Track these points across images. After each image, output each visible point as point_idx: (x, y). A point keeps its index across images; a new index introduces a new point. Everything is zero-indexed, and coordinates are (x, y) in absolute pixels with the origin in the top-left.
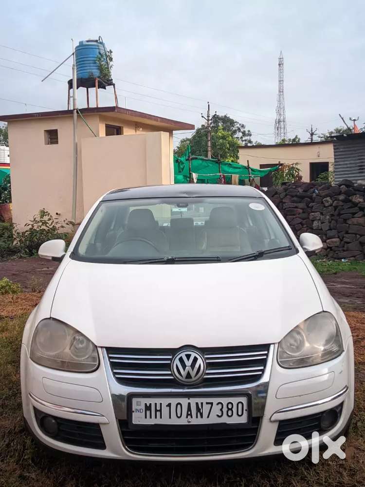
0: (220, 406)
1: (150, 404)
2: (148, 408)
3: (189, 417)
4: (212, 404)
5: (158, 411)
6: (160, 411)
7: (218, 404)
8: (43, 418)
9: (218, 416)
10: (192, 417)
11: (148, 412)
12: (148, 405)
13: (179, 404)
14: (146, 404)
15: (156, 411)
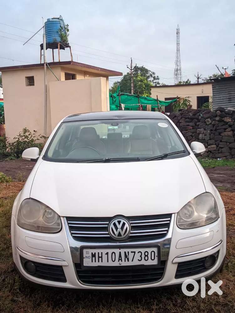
0: (140, 253)
1: (95, 253)
2: (93, 255)
3: (120, 261)
4: (135, 252)
5: (100, 257)
6: (102, 257)
7: (139, 252)
8: (26, 263)
9: (139, 260)
10: (122, 261)
11: (94, 258)
12: (94, 254)
13: (114, 252)
14: (92, 253)
15: (99, 257)
